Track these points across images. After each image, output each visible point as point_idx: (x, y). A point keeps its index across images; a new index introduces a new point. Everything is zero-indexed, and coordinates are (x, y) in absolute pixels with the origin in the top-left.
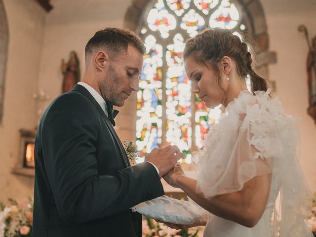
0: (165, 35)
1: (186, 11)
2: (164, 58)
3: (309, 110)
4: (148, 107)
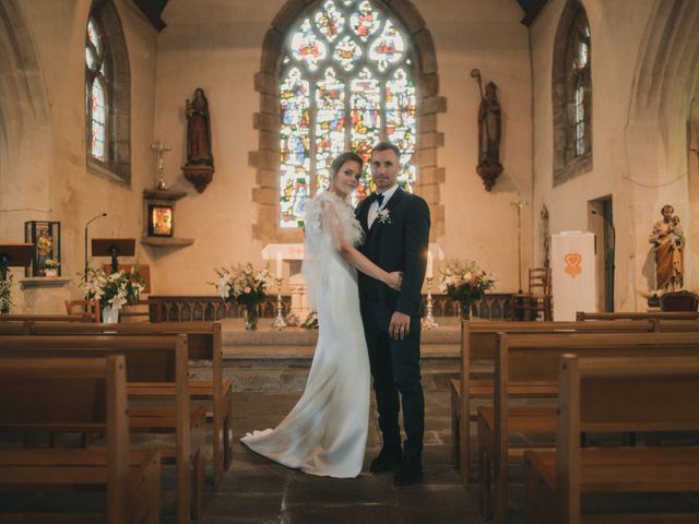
0: (313, 68)
1: (340, 37)
2: (312, 97)
3: (478, 168)
4: (293, 159)
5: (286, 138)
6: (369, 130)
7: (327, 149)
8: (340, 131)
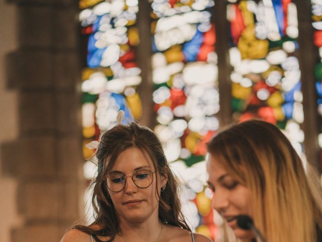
5: (94, 99)
6: (273, 46)
7: (179, 111)
8: (205, 60)
